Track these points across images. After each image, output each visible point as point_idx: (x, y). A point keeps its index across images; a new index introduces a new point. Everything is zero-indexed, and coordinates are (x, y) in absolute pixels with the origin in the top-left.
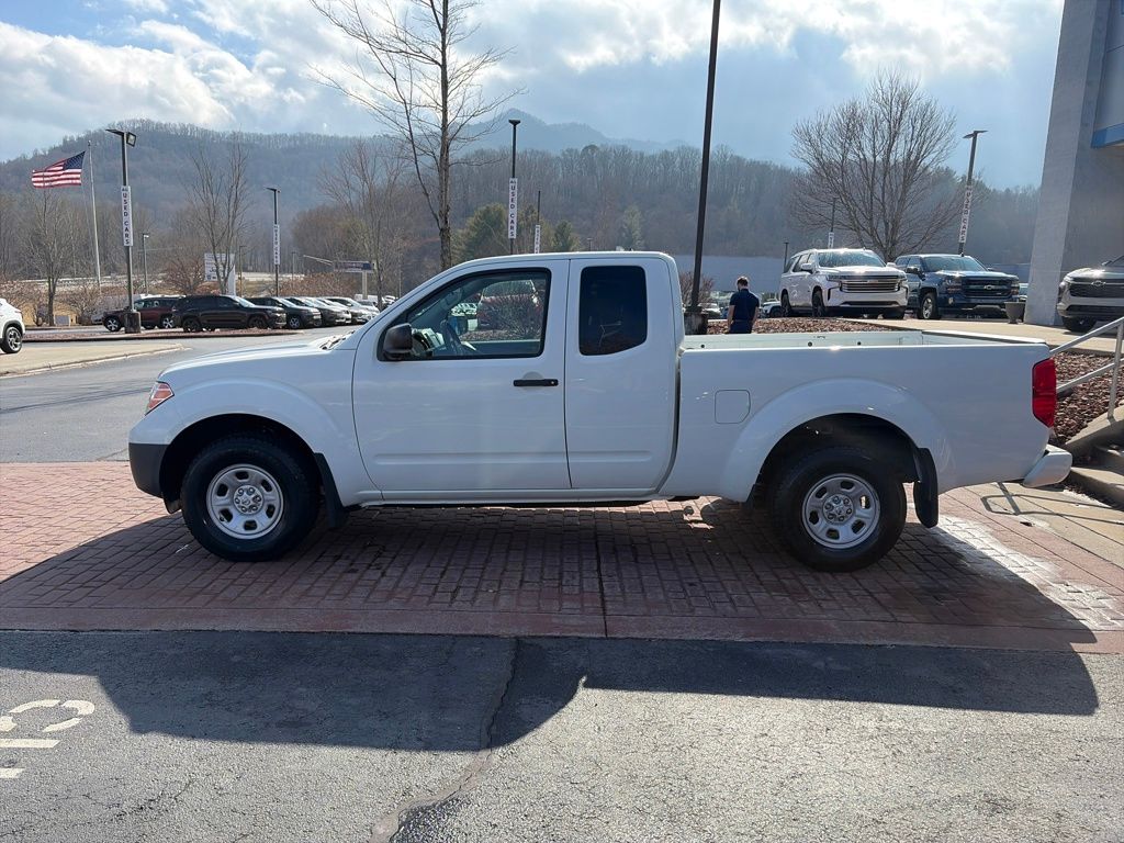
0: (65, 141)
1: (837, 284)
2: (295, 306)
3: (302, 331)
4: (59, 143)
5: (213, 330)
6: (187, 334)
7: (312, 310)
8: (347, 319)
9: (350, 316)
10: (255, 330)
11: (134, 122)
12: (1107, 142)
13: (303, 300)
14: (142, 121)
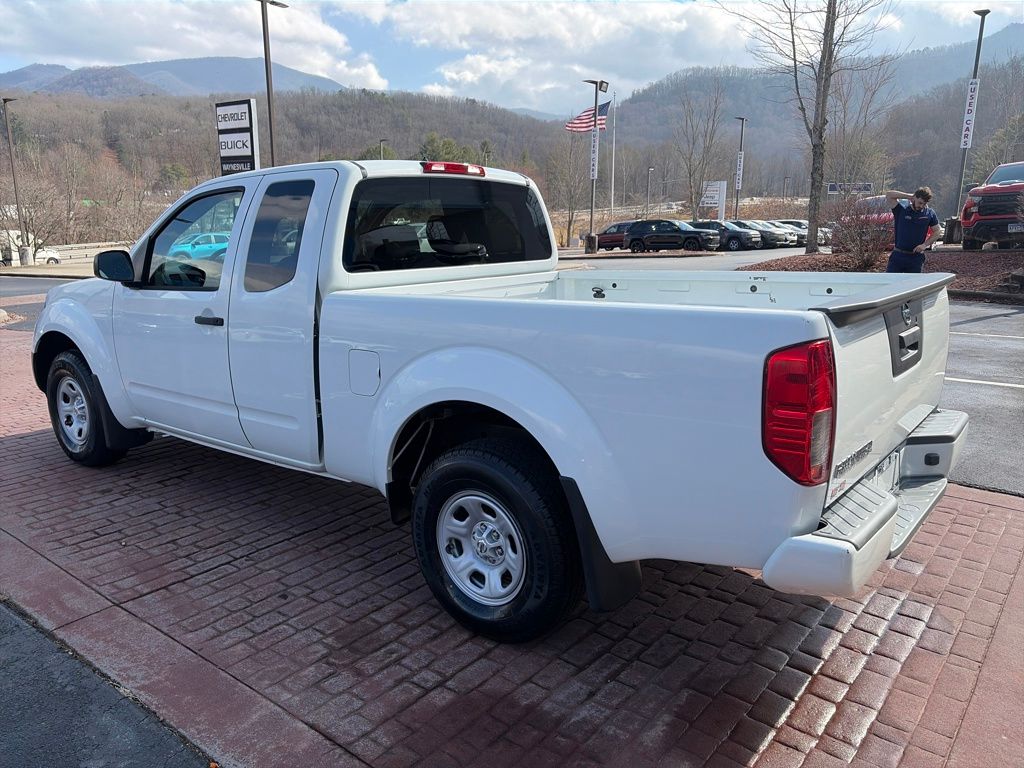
0: (633, 94)
2: (737, 229)
3: (723, 253)
4: (629, 96)
5: (657, 251)
6: (634, 255)
7: (752, 232)
8: (792, 241)
9: (796, 238)
10: (682, 252)
11: (687, 70)
13: (748, 223)
14: (693, 69)
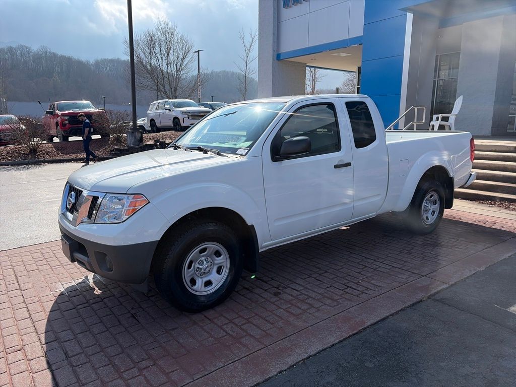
1: (186, 116)
12: (281, 58)
